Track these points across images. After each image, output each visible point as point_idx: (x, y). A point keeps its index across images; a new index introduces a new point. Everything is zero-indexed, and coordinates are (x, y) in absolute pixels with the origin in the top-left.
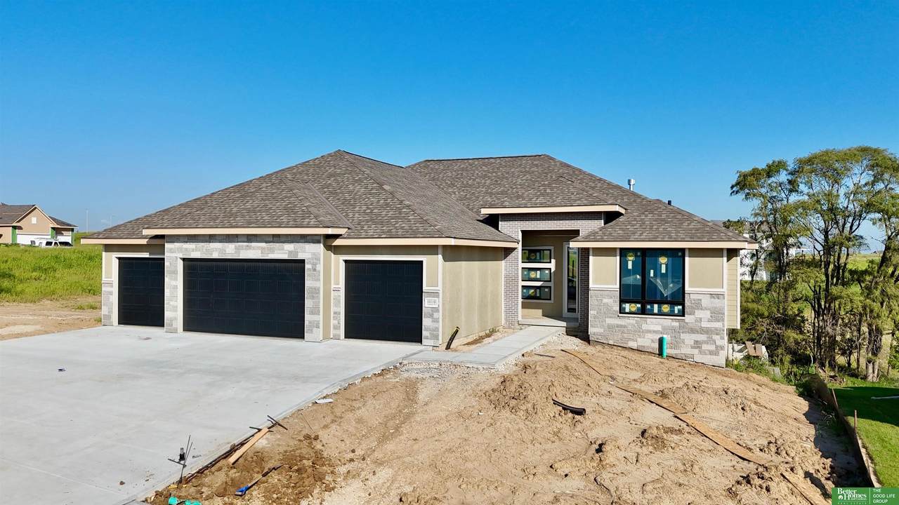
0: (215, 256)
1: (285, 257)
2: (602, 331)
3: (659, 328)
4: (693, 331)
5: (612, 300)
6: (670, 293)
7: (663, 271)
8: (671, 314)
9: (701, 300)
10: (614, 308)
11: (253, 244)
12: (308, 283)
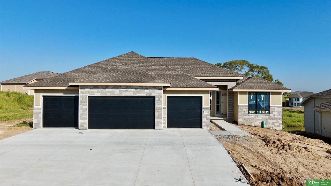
0: (109, 95)
1: (145, 95)
2: (242, 120)
3: (261, 119)
4: (272, 119)
5: (246, 110)
6: (264, 106)
7: (263, 99)
8: (265, 114)
9: (274, 109)
10: (247, 112)
11: (129, 90)
12: (156, 106)
